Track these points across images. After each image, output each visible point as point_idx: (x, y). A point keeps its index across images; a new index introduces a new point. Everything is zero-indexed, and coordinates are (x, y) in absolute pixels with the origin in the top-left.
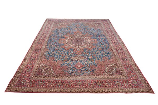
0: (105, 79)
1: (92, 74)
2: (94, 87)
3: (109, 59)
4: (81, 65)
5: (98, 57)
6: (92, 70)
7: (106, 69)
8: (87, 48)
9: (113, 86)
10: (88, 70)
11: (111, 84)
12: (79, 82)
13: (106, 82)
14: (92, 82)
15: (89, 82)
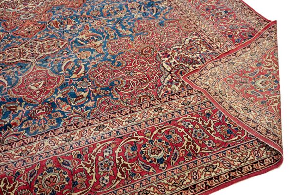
0: (176, 114)
1: (107, 106)
2: (134, 175)
3: (161, 24)
4: (47, 77)
5: (114, 28)
6: (105, 89)
7: (165, 66)
10: (85, 94)
11: (209, 131)
12: (46, 173)
13: (183, 130)
14: (119, 149)
15: (100, 158)
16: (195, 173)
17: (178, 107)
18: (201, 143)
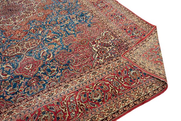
0: (104, 75)
2: (87, 109)
3: (89, 26)
5: (65, 31)
6: (66, 65)
8: (35, 19)
9: (128, 85)
10: (55, 69)
11: (121, 82)
12: (42, 115)
13: (108, 83)
14: (77, 97)
15: (69, 103)
16: (117, 105)
17: (104, 71)
18: (118, 88)
